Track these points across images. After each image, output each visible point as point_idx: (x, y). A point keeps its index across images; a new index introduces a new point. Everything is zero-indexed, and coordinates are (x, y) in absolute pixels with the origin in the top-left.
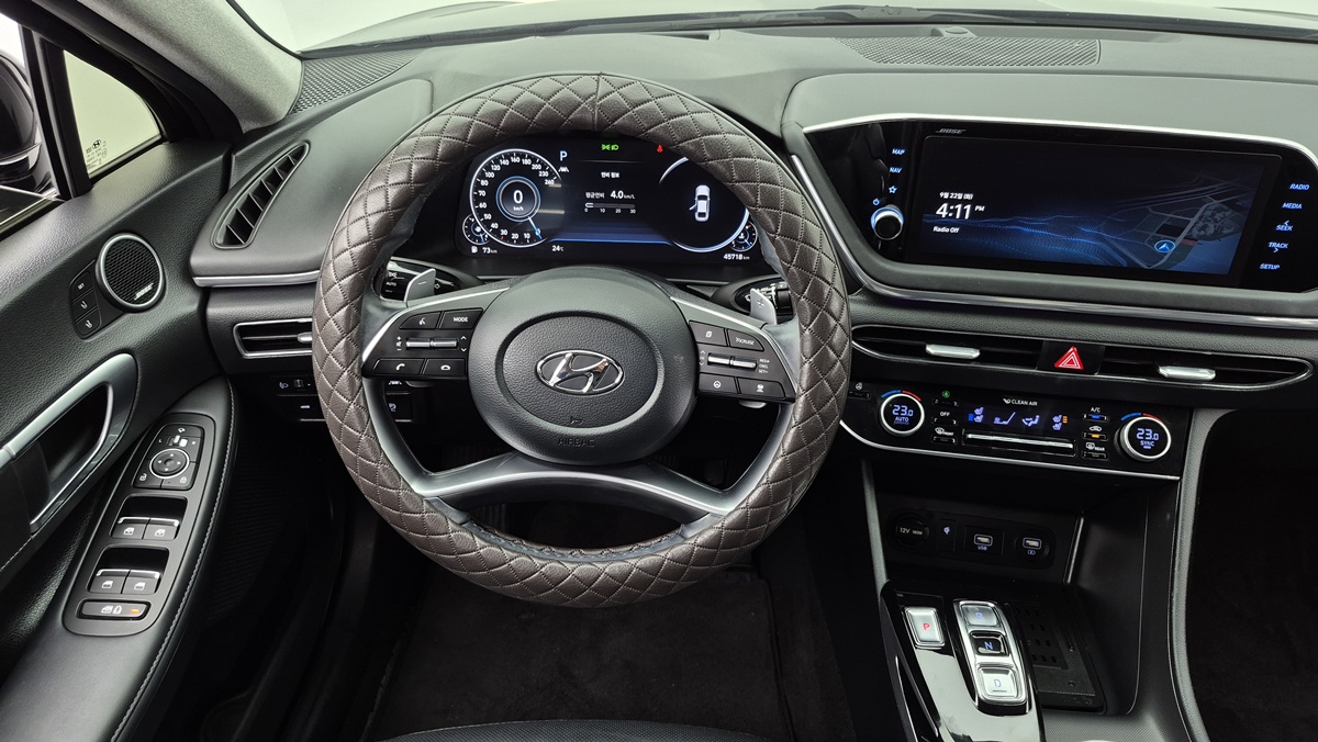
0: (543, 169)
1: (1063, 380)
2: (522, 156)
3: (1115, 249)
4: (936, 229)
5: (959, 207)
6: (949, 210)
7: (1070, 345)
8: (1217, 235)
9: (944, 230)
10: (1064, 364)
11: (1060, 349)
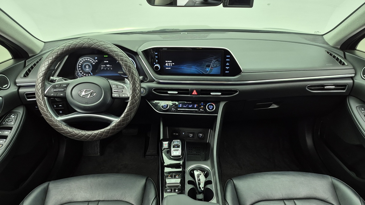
0: (92, 61)
1: (194, 97)
2: (88, 59)
3: (199, 70)
4: (166, 68)
5: (169, 64)
6: (168, 64)
7: (194, 90)
8: (216, 67)
9: (168, 68)
10: (193, 94)
11: (192, 91)
